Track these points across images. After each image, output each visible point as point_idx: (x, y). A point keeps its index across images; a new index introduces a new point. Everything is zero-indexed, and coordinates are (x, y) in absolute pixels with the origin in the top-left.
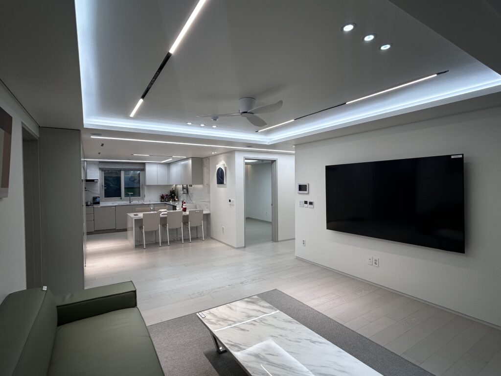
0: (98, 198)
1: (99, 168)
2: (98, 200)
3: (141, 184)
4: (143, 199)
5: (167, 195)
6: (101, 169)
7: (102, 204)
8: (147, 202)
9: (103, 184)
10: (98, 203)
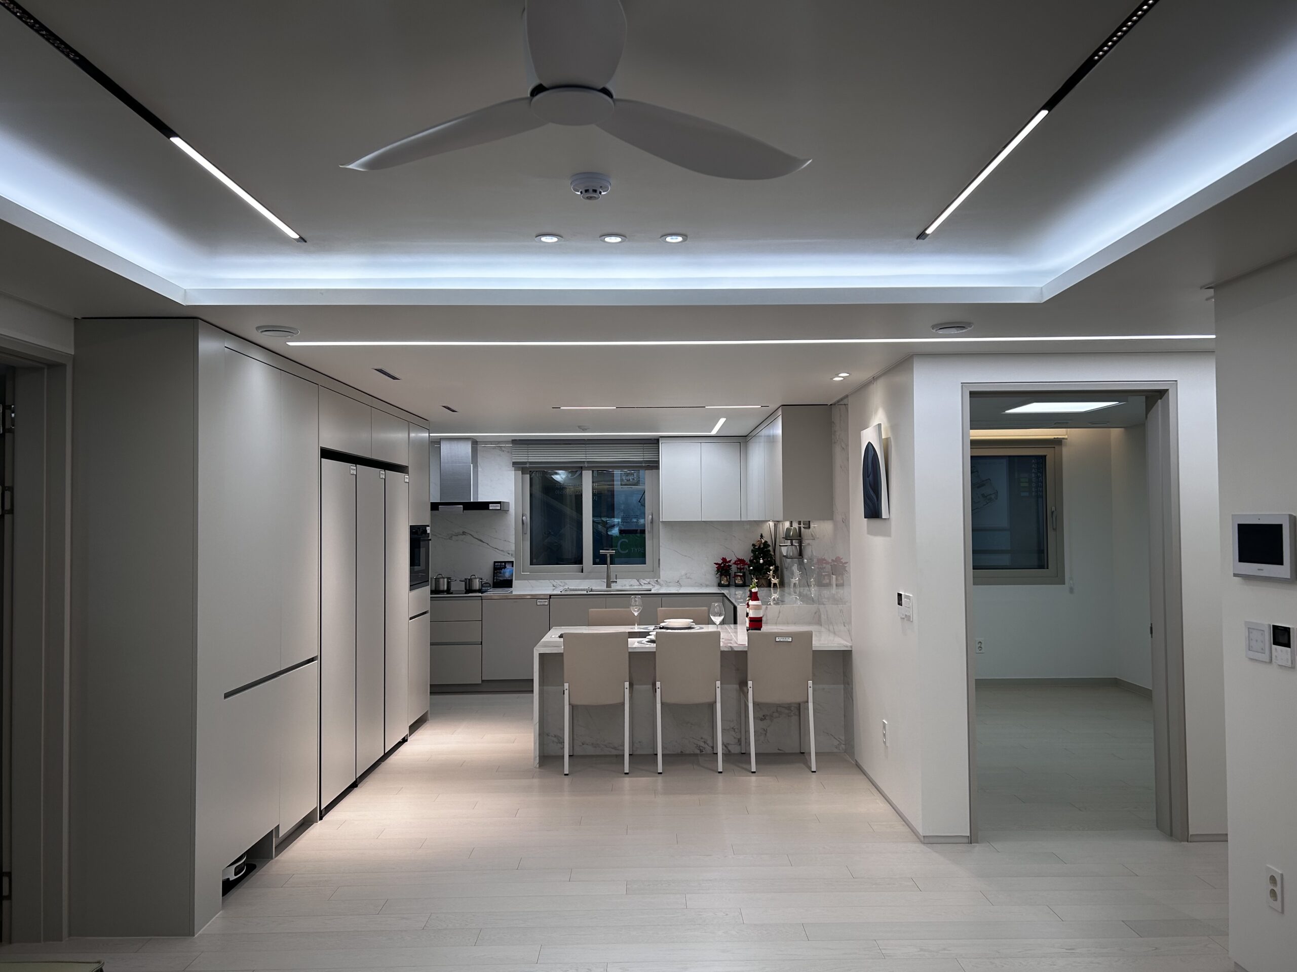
0: (508, 566)
1: (514, 463)
2: (507, 572)
3: (648, 518)
4: (655, 573)
5: (740, 561)
6: (519, 466)
7: (520, 588)
8: (668, 584)
9: (527, 519)
10: (508, 584)
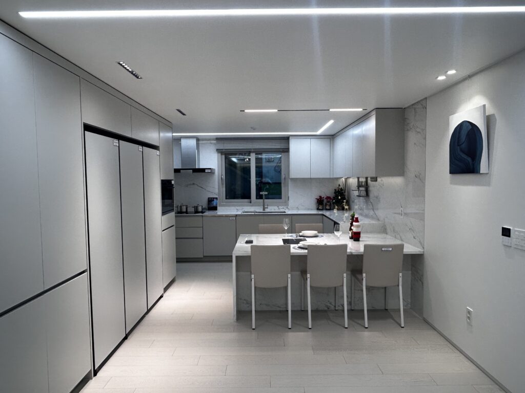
0: (215, 200)
2: (214, 203)
3: (283, 176)
4: (286, 204)
5: (328, 198)
6: (218, 151)
7: (222, 211)
8: (293, 209)
9: (224, 177)
10: (215, 208)
